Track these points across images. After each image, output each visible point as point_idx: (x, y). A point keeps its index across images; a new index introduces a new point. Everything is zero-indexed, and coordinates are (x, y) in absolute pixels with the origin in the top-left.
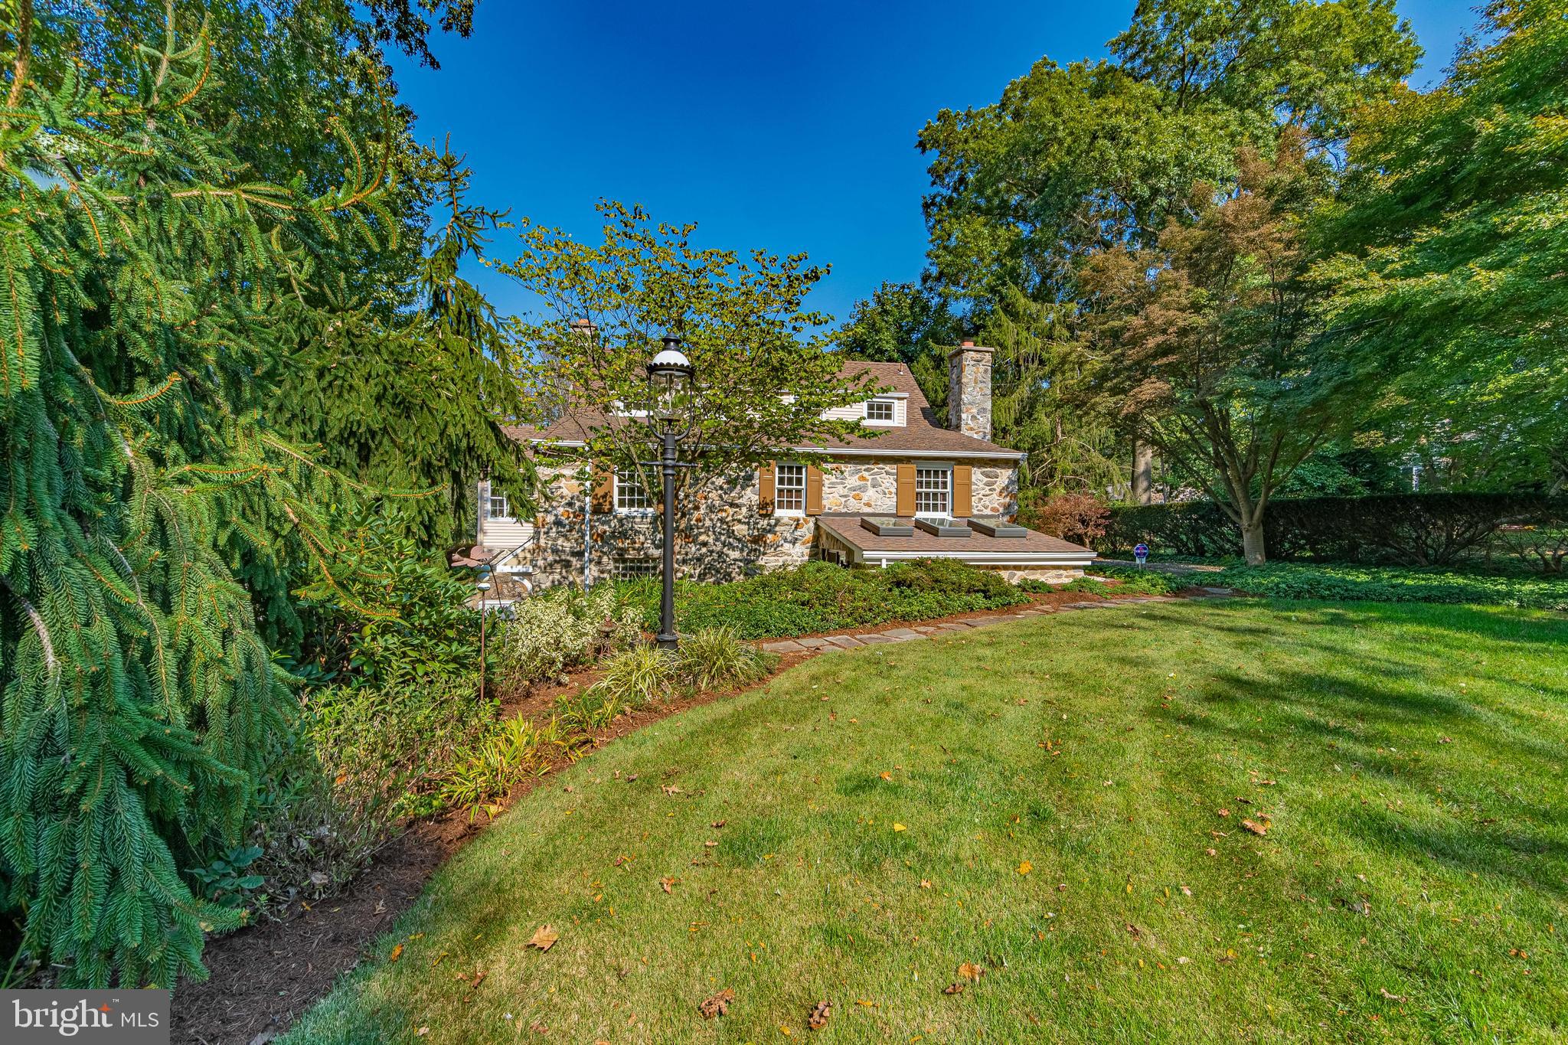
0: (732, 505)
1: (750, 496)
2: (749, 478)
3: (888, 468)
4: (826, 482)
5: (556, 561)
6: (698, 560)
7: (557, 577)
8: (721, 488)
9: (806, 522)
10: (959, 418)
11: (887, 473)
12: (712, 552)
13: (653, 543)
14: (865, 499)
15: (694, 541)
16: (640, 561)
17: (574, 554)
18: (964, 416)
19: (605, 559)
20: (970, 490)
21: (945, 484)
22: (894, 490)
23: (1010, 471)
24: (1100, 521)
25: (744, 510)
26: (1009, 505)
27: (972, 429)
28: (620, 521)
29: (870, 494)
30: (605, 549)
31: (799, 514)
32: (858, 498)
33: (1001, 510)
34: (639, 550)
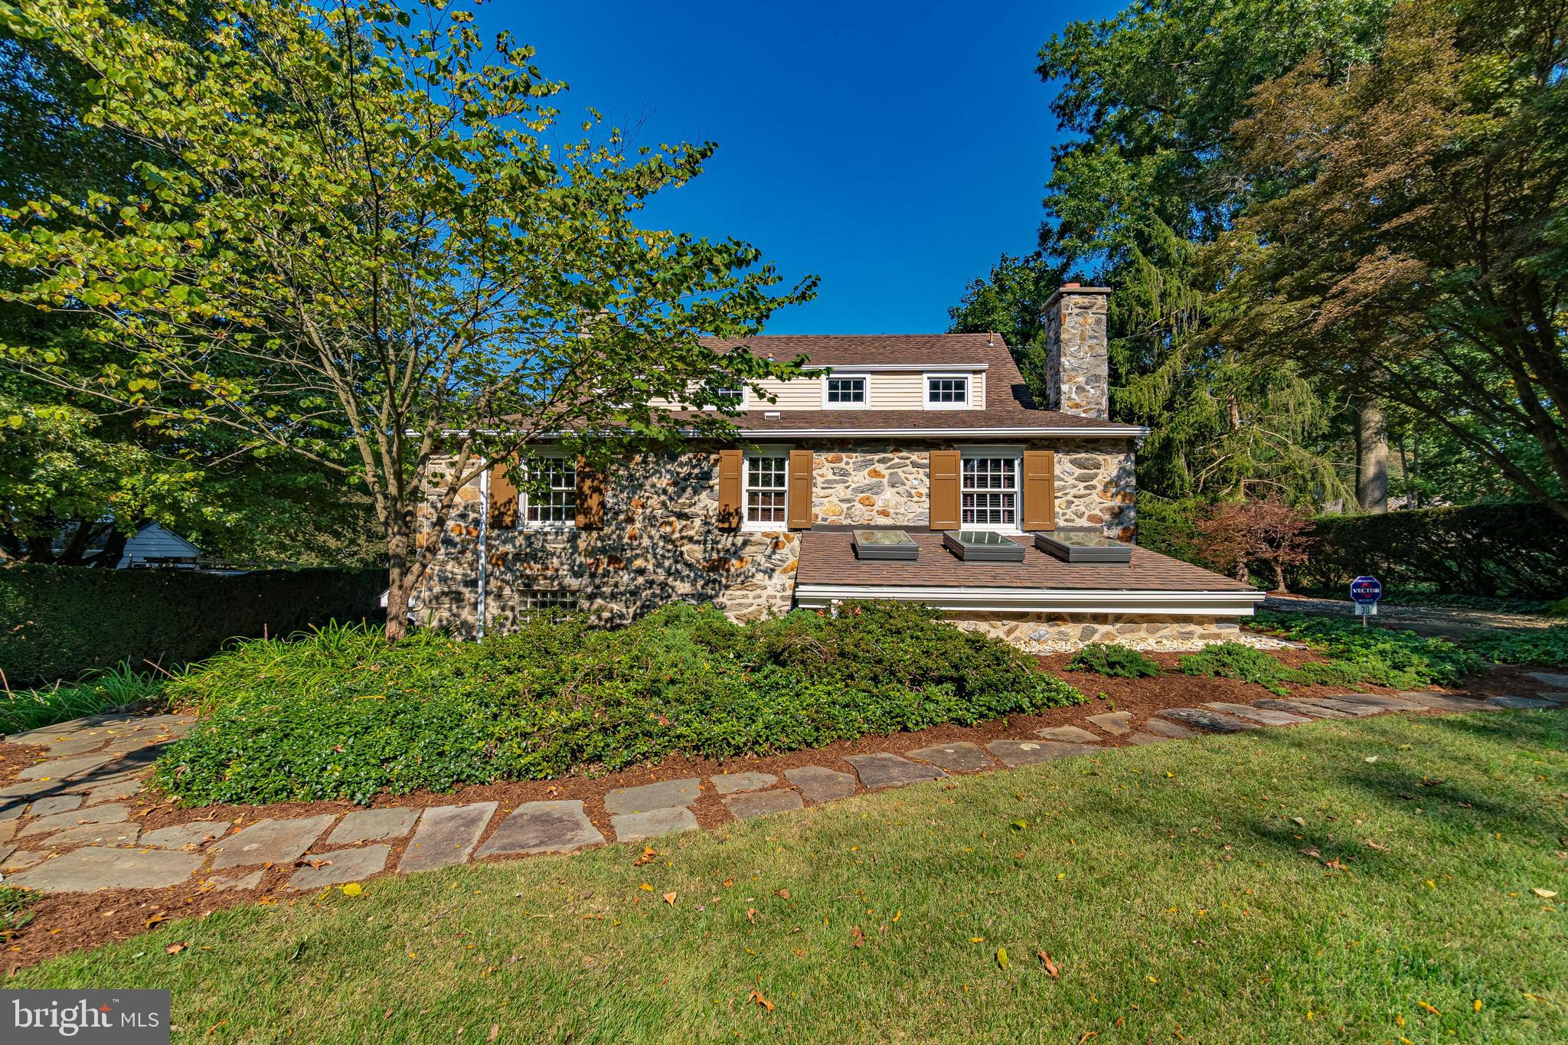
0: (681, 516)
1: (707, 503)
2: (706, 476)
3: (915, 457)
4: (819, 480)
5: (443, 593)
6: (633, 593)
7: (446, 614)
8: (665, 492)
9: (789, 540)
10: (1059, 392)
11: (915, 465)
12: (652, 583)
13: (571, 570)
14: (879, 504)
15: (626, 568)
16: (554, 594)
17: (467, 584)
18: (1064, 388)
19: (507, 591)
20: (1051, 489)
21: (1010, 481)
22: (925, 491)
23: (1122, 457)
24: (1299, 540)
25: (698, 522)
26: (1121, 510)
27: (1077, 406)
28: (528, 538)
29: (888, 496)
30: (509, 577)
31: (779, 527)
32: (868, 503)
33: (1107, 517)
34: (552, 579)
